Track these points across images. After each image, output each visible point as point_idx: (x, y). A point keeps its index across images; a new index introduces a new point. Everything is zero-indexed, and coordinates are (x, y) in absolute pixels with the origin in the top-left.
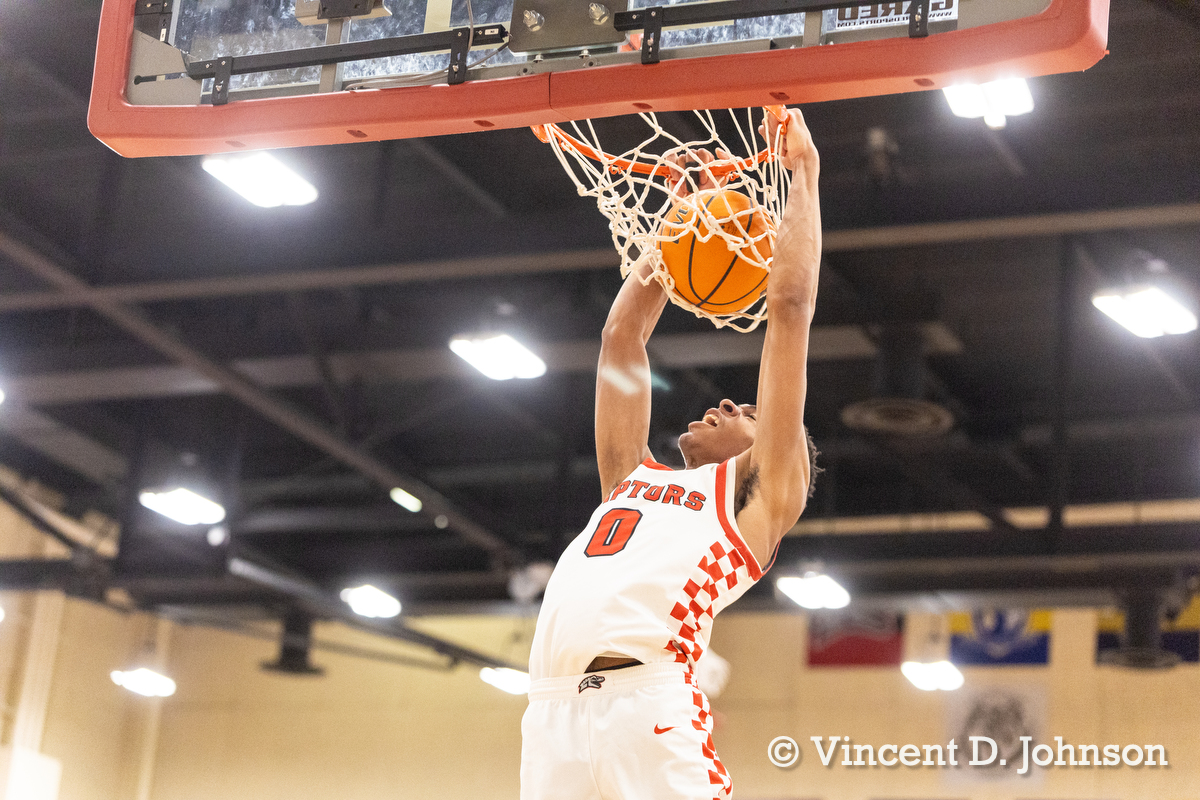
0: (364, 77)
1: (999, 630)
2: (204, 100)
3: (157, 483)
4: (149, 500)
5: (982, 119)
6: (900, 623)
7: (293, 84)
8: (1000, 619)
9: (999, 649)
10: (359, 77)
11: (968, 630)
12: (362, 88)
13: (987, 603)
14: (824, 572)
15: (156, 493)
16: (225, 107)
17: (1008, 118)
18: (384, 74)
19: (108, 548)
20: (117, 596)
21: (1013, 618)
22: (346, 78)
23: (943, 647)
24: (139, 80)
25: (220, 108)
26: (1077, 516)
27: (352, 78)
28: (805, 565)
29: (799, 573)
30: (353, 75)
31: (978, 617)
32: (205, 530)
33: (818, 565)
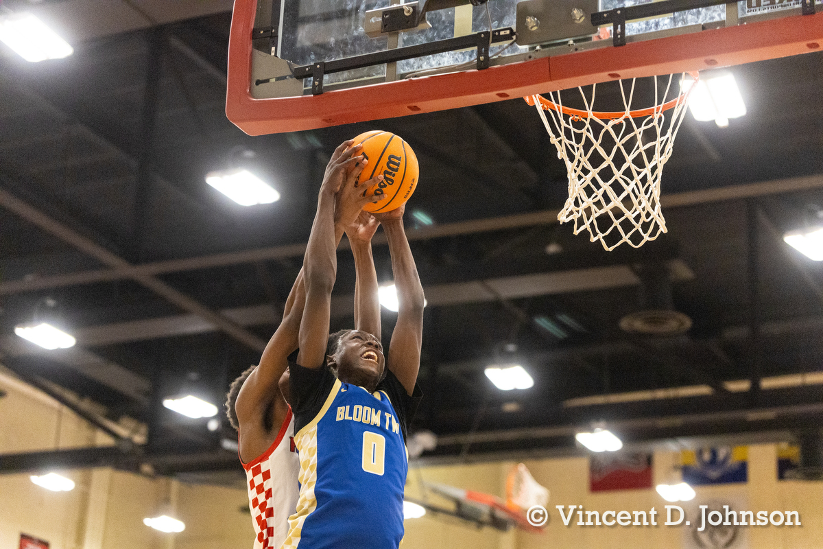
0: (415, 70)
1: (714, 461)
2: (306, 92)
3: (173, 393)
4: (168, 404)
5: (714, 121)
6: (649, 460)
7: (366, 78)
8: (714, 453)
9: (714, 474)
10: (411, 71)
11: (694, 462)
12: (416, 76)
13: (705, 443)
14: (607, 428)
15: (173, 399)
16: (322, 96)
17: (730, 120)
18: (429, 67)
19: (139, 439)
20: (147, 468)
21: (722, 453)
22: (402, 72)
23: (678, 474)
24: (258, 82)
25: (317, 97)
26: (768, 383)
27: (407, 71)
28: (594, 424)
29: (591, 430)
30: (408, 70)
31: (700, 453)
32: (205, 422)
33: (602, 424)
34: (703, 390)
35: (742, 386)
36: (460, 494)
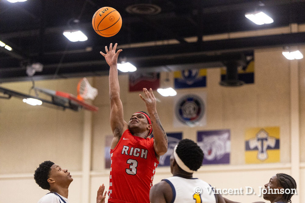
1: (190, 76)
6: (158, 75)
8: (190, 72)
9: (190, 82)
13: (186, 67)
21: (194, 72)
26: (206, 38)
31: (183, 72)
33: (125, 59)
34: (174, 42)
35: (194, 39)
36: (53, 92)
